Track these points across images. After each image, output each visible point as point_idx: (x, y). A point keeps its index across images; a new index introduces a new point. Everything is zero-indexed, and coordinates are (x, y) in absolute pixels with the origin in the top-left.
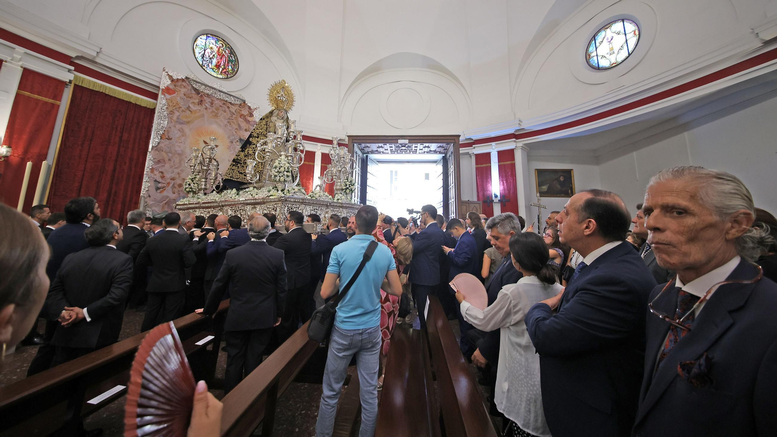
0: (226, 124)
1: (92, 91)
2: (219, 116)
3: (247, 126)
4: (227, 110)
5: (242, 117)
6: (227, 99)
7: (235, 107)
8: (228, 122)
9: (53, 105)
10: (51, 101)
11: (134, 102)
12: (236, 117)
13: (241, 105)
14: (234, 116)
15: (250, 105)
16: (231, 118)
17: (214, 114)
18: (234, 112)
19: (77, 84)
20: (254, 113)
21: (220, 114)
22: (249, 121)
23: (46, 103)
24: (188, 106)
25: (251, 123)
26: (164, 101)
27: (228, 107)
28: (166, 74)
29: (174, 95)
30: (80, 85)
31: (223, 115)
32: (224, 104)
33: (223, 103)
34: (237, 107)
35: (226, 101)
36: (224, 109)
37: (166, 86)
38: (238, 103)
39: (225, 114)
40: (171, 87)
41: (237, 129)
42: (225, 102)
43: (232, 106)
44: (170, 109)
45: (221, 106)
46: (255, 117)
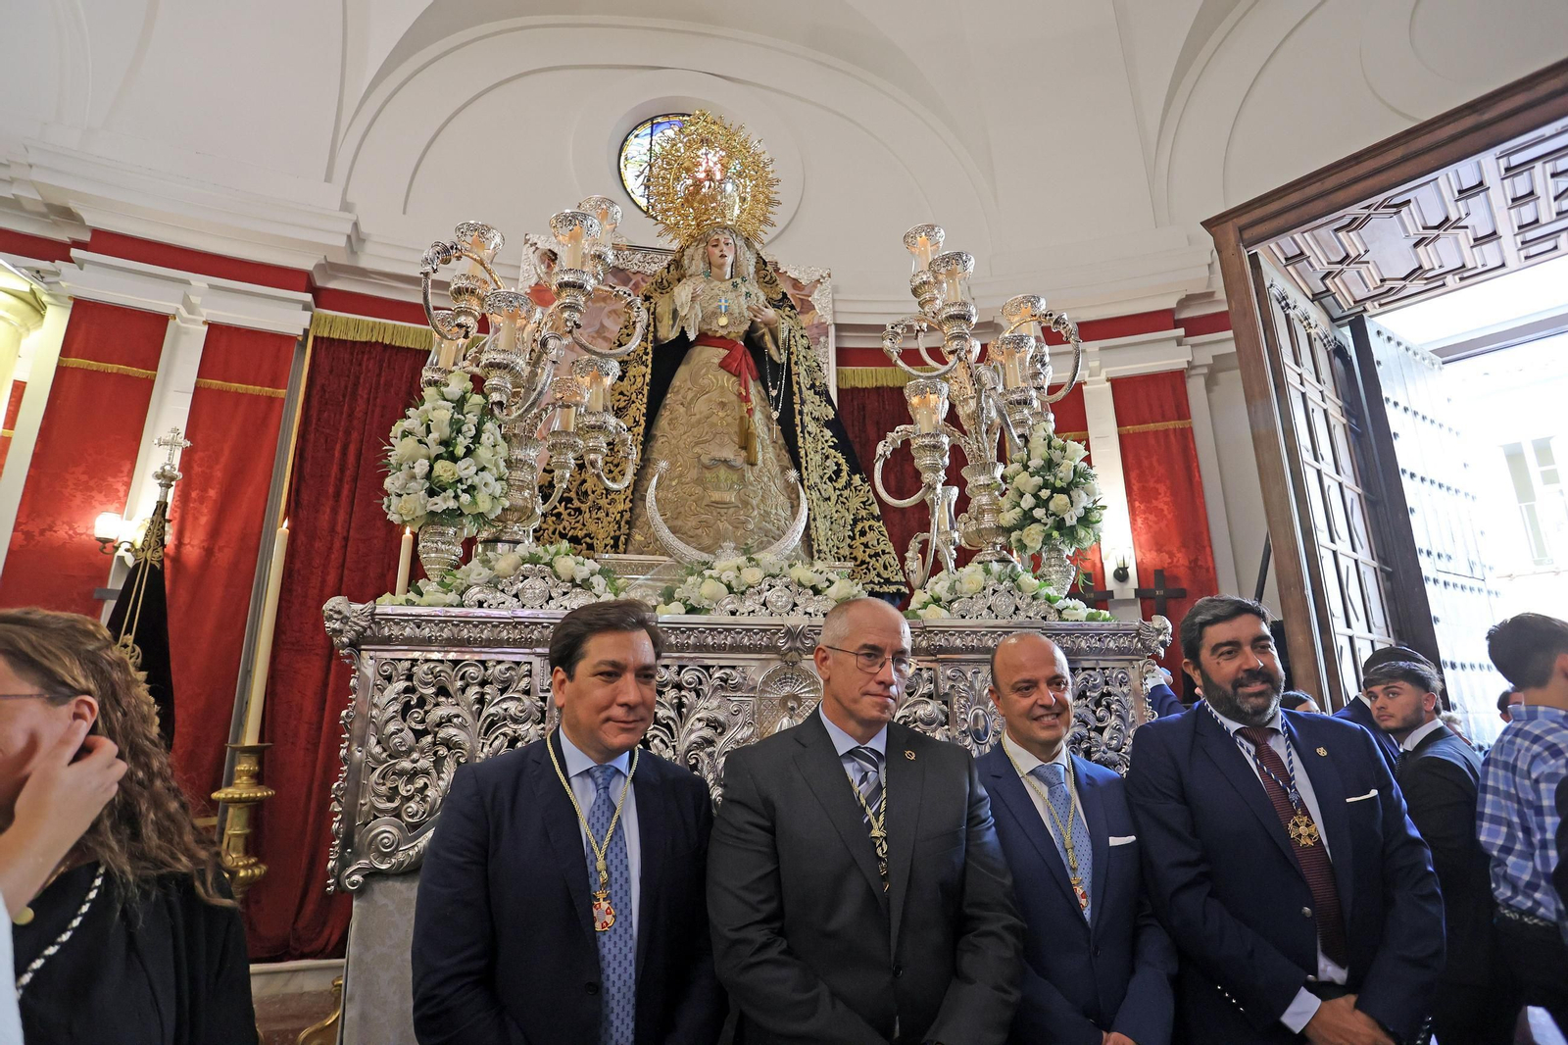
1: (354, 343)
9: (271, 400)
10: (267, 391)
15: (793, 274)
19: (319, 335)
20: (816, 298)
23: (255, 399)
24: (598, 326)
30: (326, 335)
37: (533, 283)
46: (820, 309)
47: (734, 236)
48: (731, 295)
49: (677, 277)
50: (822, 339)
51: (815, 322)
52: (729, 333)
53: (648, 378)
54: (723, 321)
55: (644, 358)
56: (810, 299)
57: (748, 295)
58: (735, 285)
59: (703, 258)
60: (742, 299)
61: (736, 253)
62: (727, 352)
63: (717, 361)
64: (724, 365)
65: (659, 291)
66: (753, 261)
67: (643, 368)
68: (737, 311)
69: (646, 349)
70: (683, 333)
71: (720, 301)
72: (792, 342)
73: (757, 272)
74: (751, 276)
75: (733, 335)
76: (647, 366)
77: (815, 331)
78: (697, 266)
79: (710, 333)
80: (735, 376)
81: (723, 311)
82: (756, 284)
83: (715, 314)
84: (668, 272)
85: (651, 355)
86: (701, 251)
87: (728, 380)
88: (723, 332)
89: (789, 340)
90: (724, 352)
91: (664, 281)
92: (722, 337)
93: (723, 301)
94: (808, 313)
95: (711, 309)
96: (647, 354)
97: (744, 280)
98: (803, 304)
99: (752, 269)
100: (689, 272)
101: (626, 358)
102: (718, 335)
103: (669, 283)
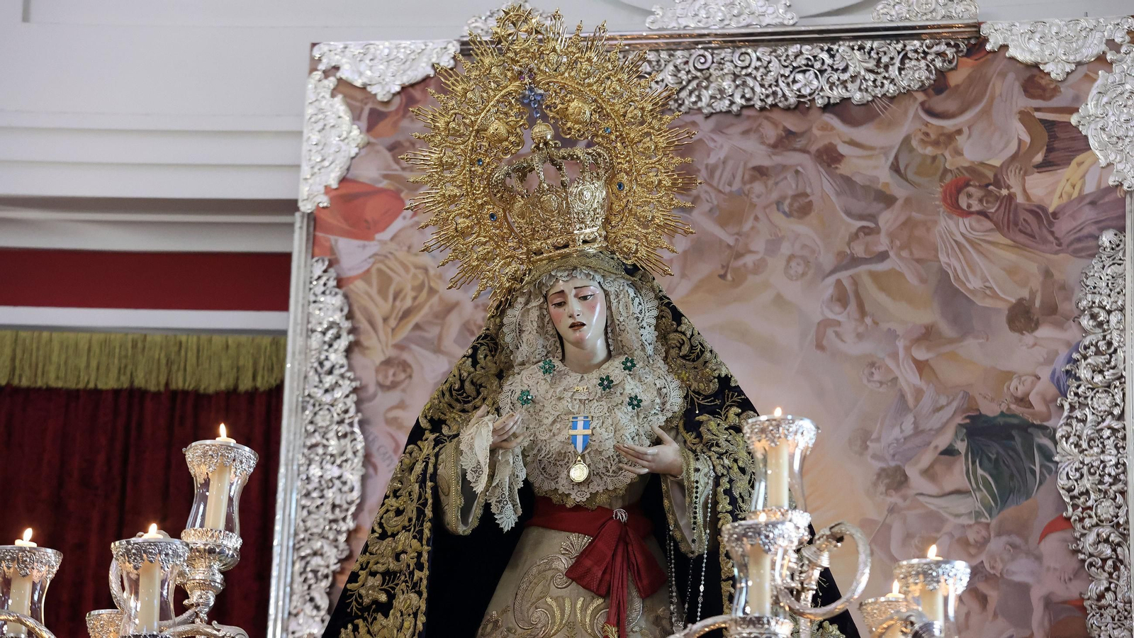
0: (826, 324)
2: (759, 268)
3: (1031, 266)
4: (820, 184)
5: (971, 199)
6: (807, 83)
7: (891, 124)
8: (841, 298)
11: (109, 382)
12: (908, 224)
13: (939, 85)
14: (888, 219)
15: (1022, 52)
16: (859, 250)
17: (705, 269)
18: (884, 176)
20: (1090, 116)
21: (759, 245)
22: (1039, 212)
25: (1063, 227)
26: (330, 309)
27: (830, 157)
28: (331, 82)
29: (398, 224)
31: (786, 249)
32: (786, 140)
33: (771, 133)
34: (910, 122)
35: (802, 107)
36: (789, 186)
37: (333, 180)
38: (917, 74)
39: (803, 229)
40: (370, 173)
41: (928, 335)
42: (791, 123)
43: (864, 134)
44: (378, 348)
45: (761, 172)
46: (1104, 147)
47: (598, 278)
48: (597, 408)
49: (494, 370)
50: (1107, 238)
51: (1090, 188)
52: (594, 495)
53: (422, 619)
54: (579, 473)
55: (417, 574)
56: (1074, 120)
57: (635, 402)
58: (607, 384)
59: (542, 329)
60: (624, 415)
61: (609, 308)
62: (587, 540)
63: (563, 563)
64: (577, 574)
65: (458, 406)
66: (650, 317)
67: (414, 596)
68: (609, 445)
69: (420, 555)
70: (488, 516)
71: (574, 427)
72: (724, 504)
73: (663, 336)
74: (650, 350)
75: (602, 500)
76: (420, 594)
77: (1088, 214)
78: (530, 344)
79: (555, 499)
80: (601, 596)
81: (580, 449)
82: (661, 363)
83: (564, 459)
84: (475, 363)
85: (426, 572)
86: (534, 314)
87: (584, 608)
88: (578, 497)
89: (715, 503)
90: (579, 542)
91: (467, 385)
92: (578, 507)
93: (580, 424)
94: (1067, 162)
95: (555, 446)
96: (420, 567)
97: (629, 366)
98: (1053, 137)
99: (649, 334)
100: (519, 357)
101: (393, 566)
102: (570, 504)
103: (478, 387)
